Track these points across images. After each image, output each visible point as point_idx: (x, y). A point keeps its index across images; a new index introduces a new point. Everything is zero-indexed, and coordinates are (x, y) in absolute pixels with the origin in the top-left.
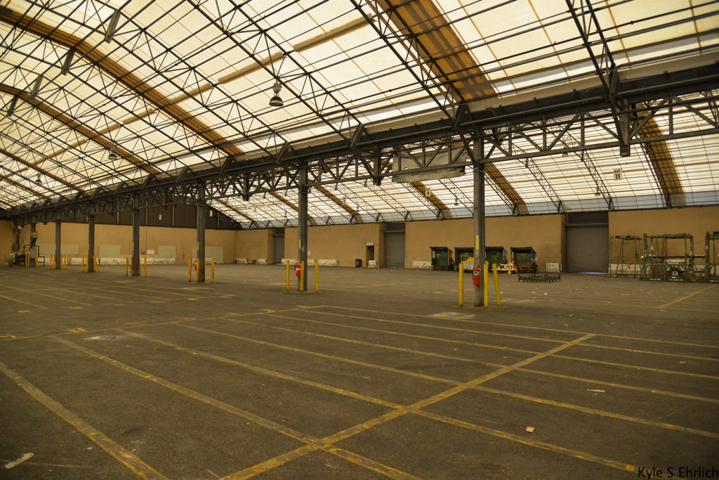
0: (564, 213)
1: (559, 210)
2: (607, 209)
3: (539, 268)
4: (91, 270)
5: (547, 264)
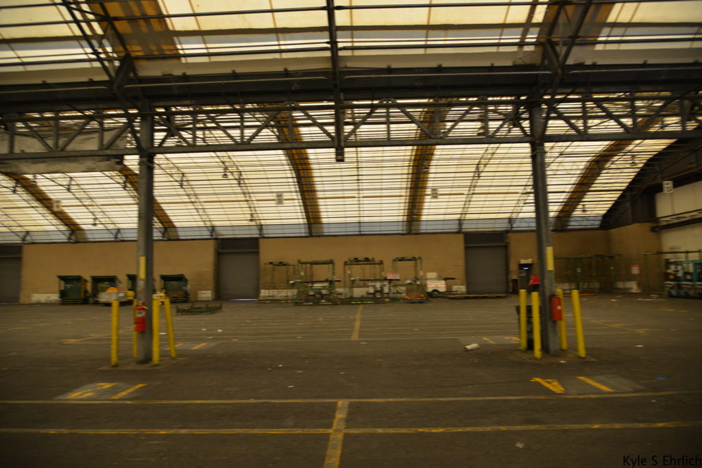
0: (216, 239)
1: (211, 235)
2: (258, 236)
3: (192, 298)
5: (200, 292)
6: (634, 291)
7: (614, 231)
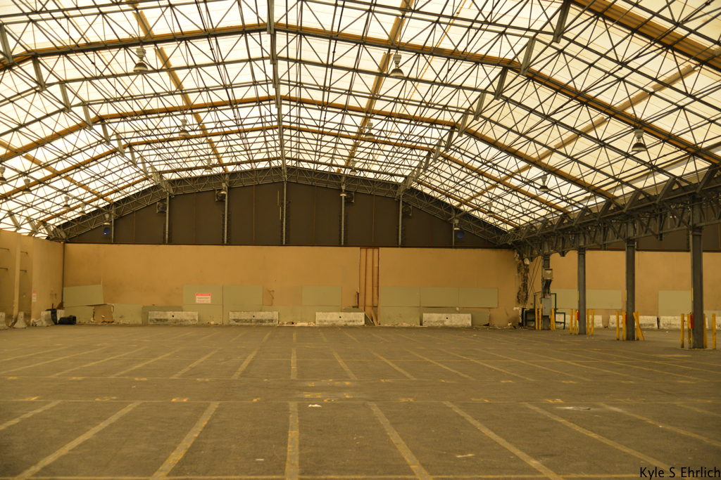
4: (631, 336)
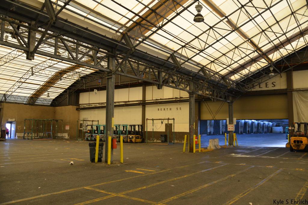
6: (66, 138)
7: (58, 108)
